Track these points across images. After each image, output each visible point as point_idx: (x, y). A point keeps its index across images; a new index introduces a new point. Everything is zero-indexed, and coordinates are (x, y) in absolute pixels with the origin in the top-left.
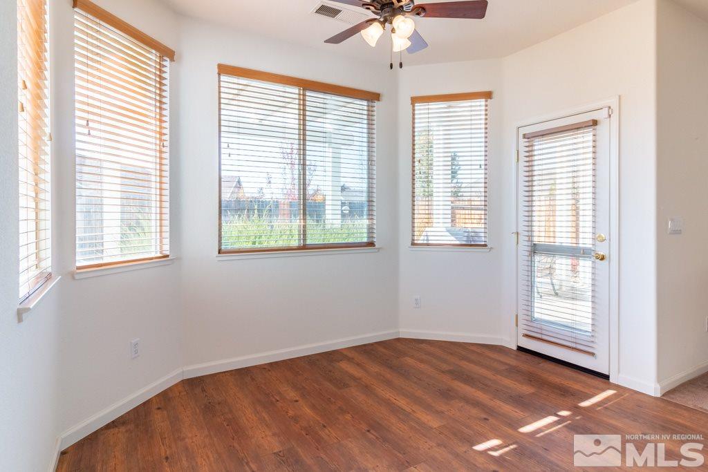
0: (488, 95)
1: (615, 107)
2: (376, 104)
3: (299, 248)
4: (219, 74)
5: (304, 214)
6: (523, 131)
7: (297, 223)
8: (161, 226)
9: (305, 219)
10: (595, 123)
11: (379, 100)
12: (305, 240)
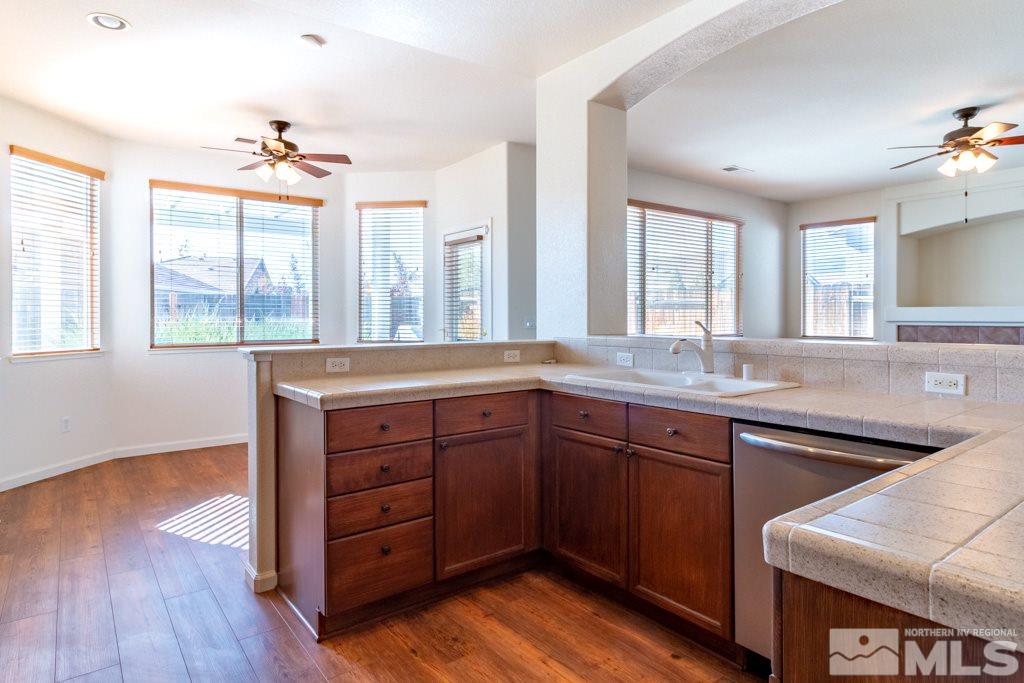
0: (424, 204)
1: (489, 226)
2: (320, 208)
3: (238, 344)
4: (151, 188)
5: (242, 312)
6: (450, 239)
7: (234, 320)
8: (92, 323)
9: (242, 318)
10: (480, 238)
11: (322, 205)
12: (242, 336)
